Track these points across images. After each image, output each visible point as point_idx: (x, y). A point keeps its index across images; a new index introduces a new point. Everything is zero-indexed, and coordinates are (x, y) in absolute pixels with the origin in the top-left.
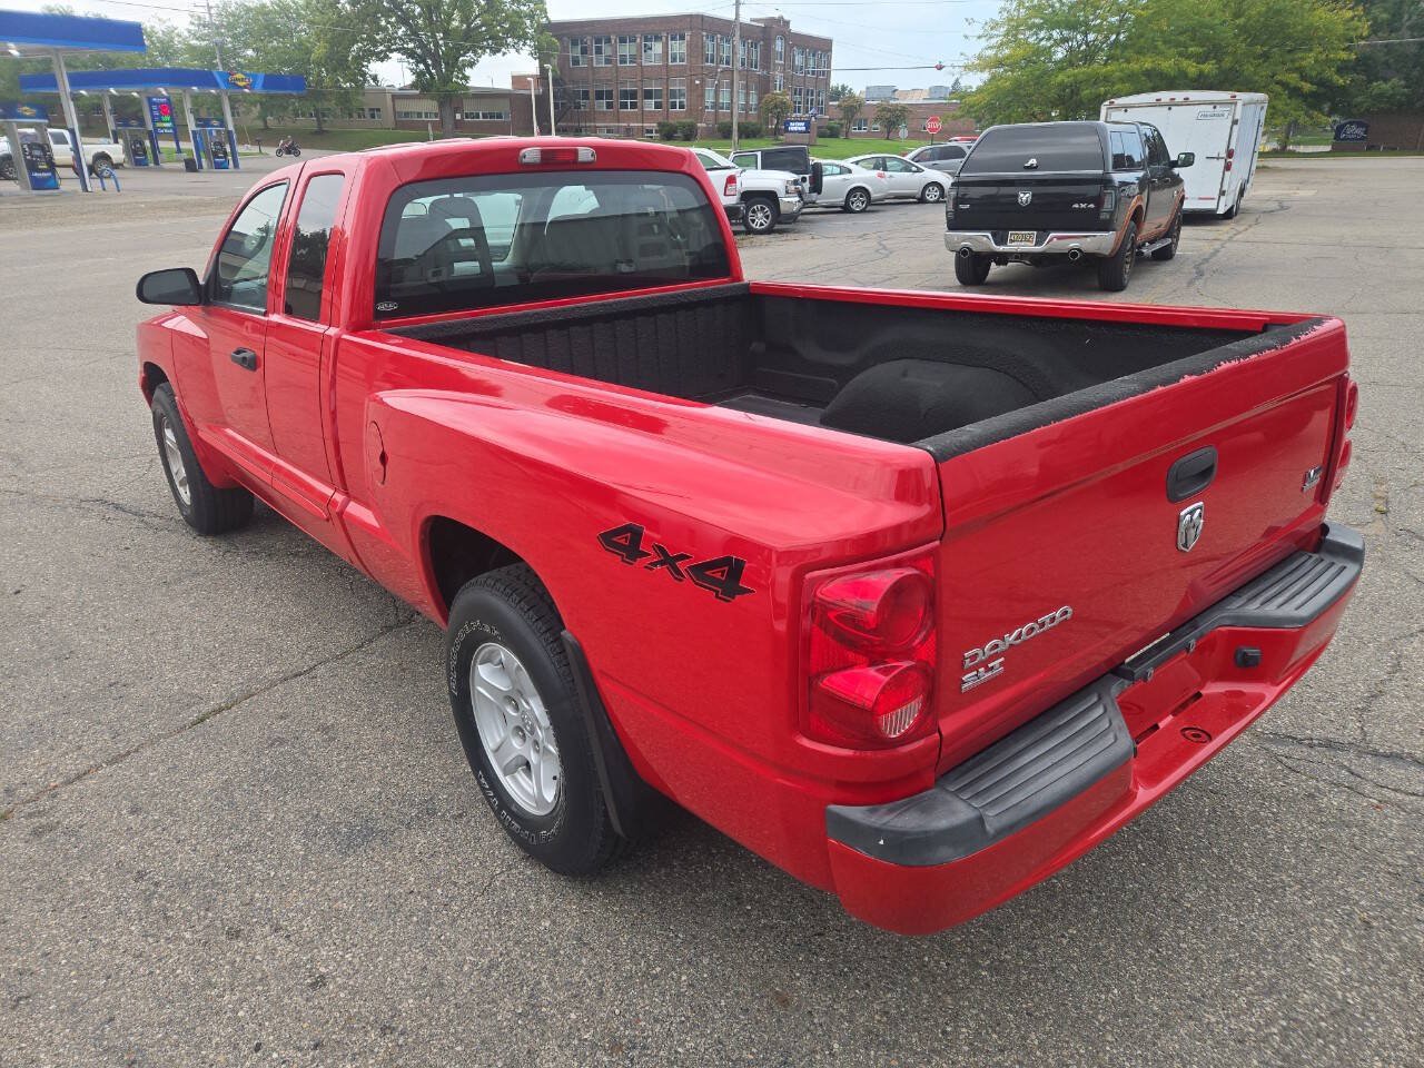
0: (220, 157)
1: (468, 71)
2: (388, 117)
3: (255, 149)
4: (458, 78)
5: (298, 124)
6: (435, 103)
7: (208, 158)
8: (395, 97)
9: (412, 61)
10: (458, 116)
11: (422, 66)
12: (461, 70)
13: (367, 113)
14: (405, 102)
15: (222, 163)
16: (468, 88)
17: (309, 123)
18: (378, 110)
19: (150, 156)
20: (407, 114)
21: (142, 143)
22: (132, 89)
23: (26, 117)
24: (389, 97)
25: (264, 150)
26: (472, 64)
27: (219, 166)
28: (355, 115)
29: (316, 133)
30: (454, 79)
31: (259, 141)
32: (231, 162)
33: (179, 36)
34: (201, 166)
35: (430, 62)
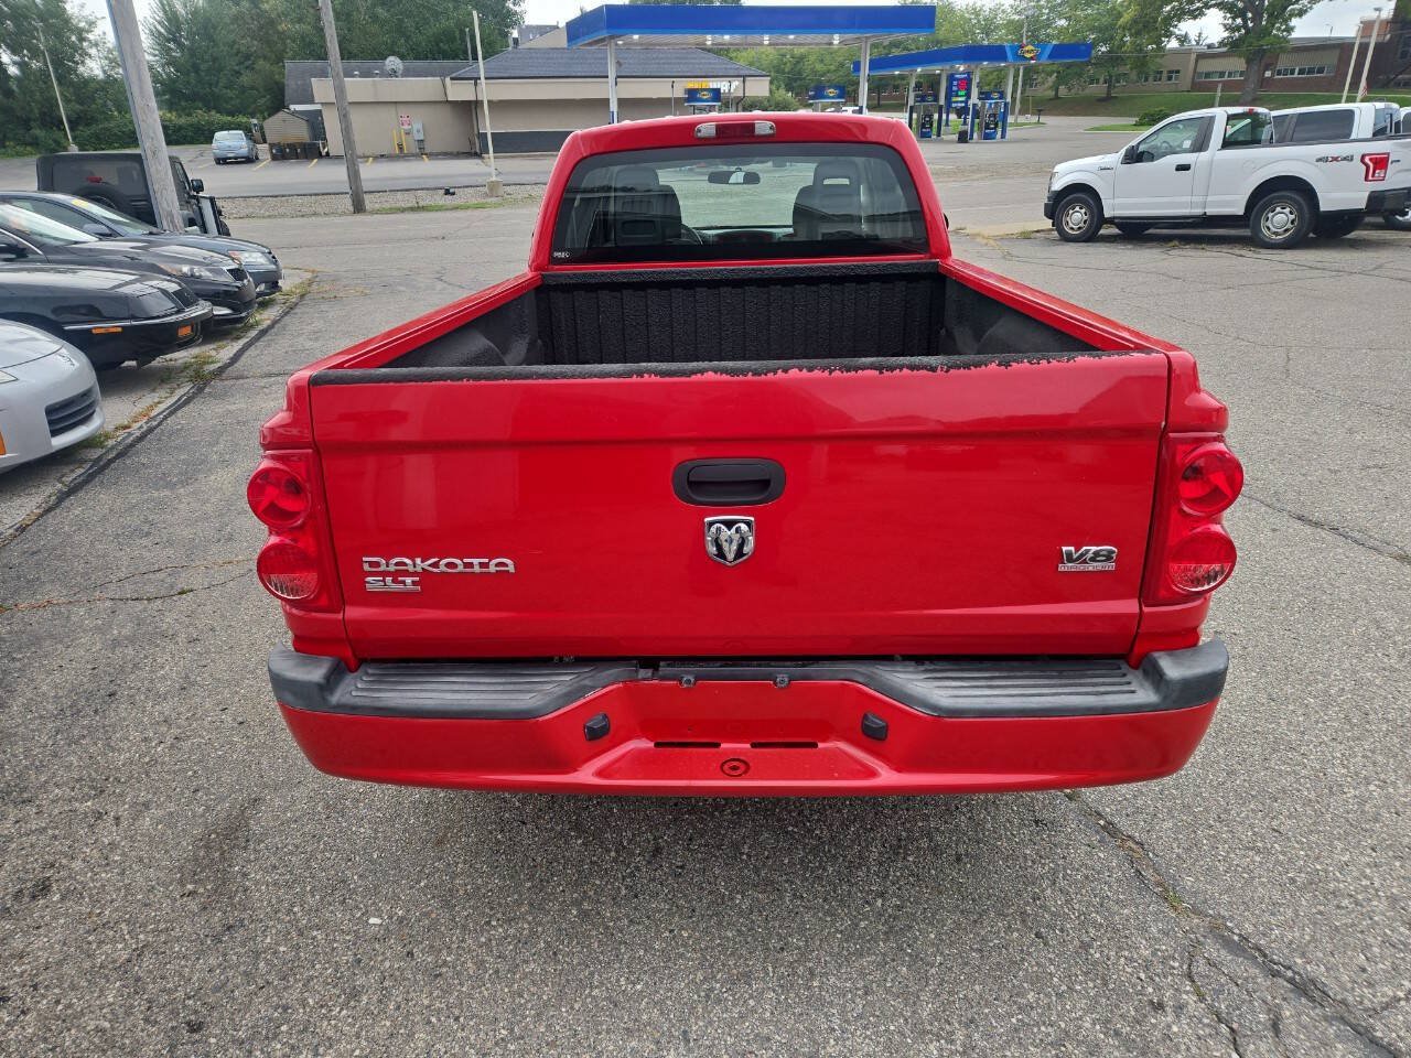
0: (992, 127)
1: (1294, 22)
2: (1186, 79)
3: (1035, 119)
4: (1279, 29)
5: (1087, 91)
6: (1243, 61)
7: (980, 129)
8: (1201, 56)
9: (1228, 15)
10: (1268, 74)
11: (1239, 21)
12: (1286, 21)
13: (1165, 75)
14: (1211, 61)
15: (991, 134)
16: (1288, 42)
17: (1098, 89)
18: (1178, 72)
19: (935, 130)
20: (1208, 75)
21: (931, 116)
22: (935, 67)
23: (830, 98)
24: (1193, 56)
25: (1043, 119)
26: (1301, 13)
27: (987, 137)
28: (1151, 79)
29: (1101, 100)
30: (1274, 32)
31: (1040, 111)
32: (999, 133)
33: (1003, 11)
34: (971, 138)
35: (1250, 15)
